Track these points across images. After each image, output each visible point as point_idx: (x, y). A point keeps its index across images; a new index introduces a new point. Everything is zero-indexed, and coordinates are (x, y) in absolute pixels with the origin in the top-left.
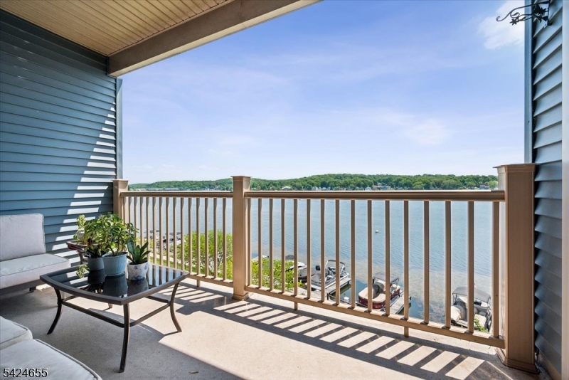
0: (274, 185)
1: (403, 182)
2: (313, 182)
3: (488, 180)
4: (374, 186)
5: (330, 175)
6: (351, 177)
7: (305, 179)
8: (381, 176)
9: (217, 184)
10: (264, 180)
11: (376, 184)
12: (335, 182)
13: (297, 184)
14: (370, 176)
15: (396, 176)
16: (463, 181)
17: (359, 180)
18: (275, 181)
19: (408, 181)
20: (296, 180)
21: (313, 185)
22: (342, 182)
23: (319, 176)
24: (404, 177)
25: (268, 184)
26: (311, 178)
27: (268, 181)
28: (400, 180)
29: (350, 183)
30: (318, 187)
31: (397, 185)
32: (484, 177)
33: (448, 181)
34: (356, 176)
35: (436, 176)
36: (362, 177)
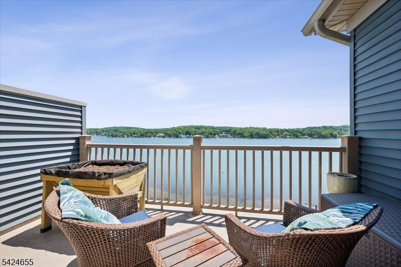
0: (151, 133)
1: (238, 132)
2: (180, 131)
3: (283, 132)
4: (220, 134)
5: (192, 127)
6: (206, 128)
7: (174, 129)
8: (224, 127)
9: (103, 131)
10: (143, 129)
11: (222, 133)
12: (195, 132)
13: (168, 132)
14: (218, 127)
15: (234, 128)
16: (271, 132)
17: (211, 130)
18: (152, 130)
19: (241, 131)
20: (167, 130)
21: (180, 133)
22: (200, 131)
23: (184, 127)
24: (238, 128)
25: (146, 132)
26: (179, 128)
27: (146, 130)
28: (236, 131)
29: (205, 132)
30: (184, 135)
31: (234, 134)
32: (281, 130)
33: (263, 132)
34: (209, 127)
35: (256, 128)
36: (213, 128)
